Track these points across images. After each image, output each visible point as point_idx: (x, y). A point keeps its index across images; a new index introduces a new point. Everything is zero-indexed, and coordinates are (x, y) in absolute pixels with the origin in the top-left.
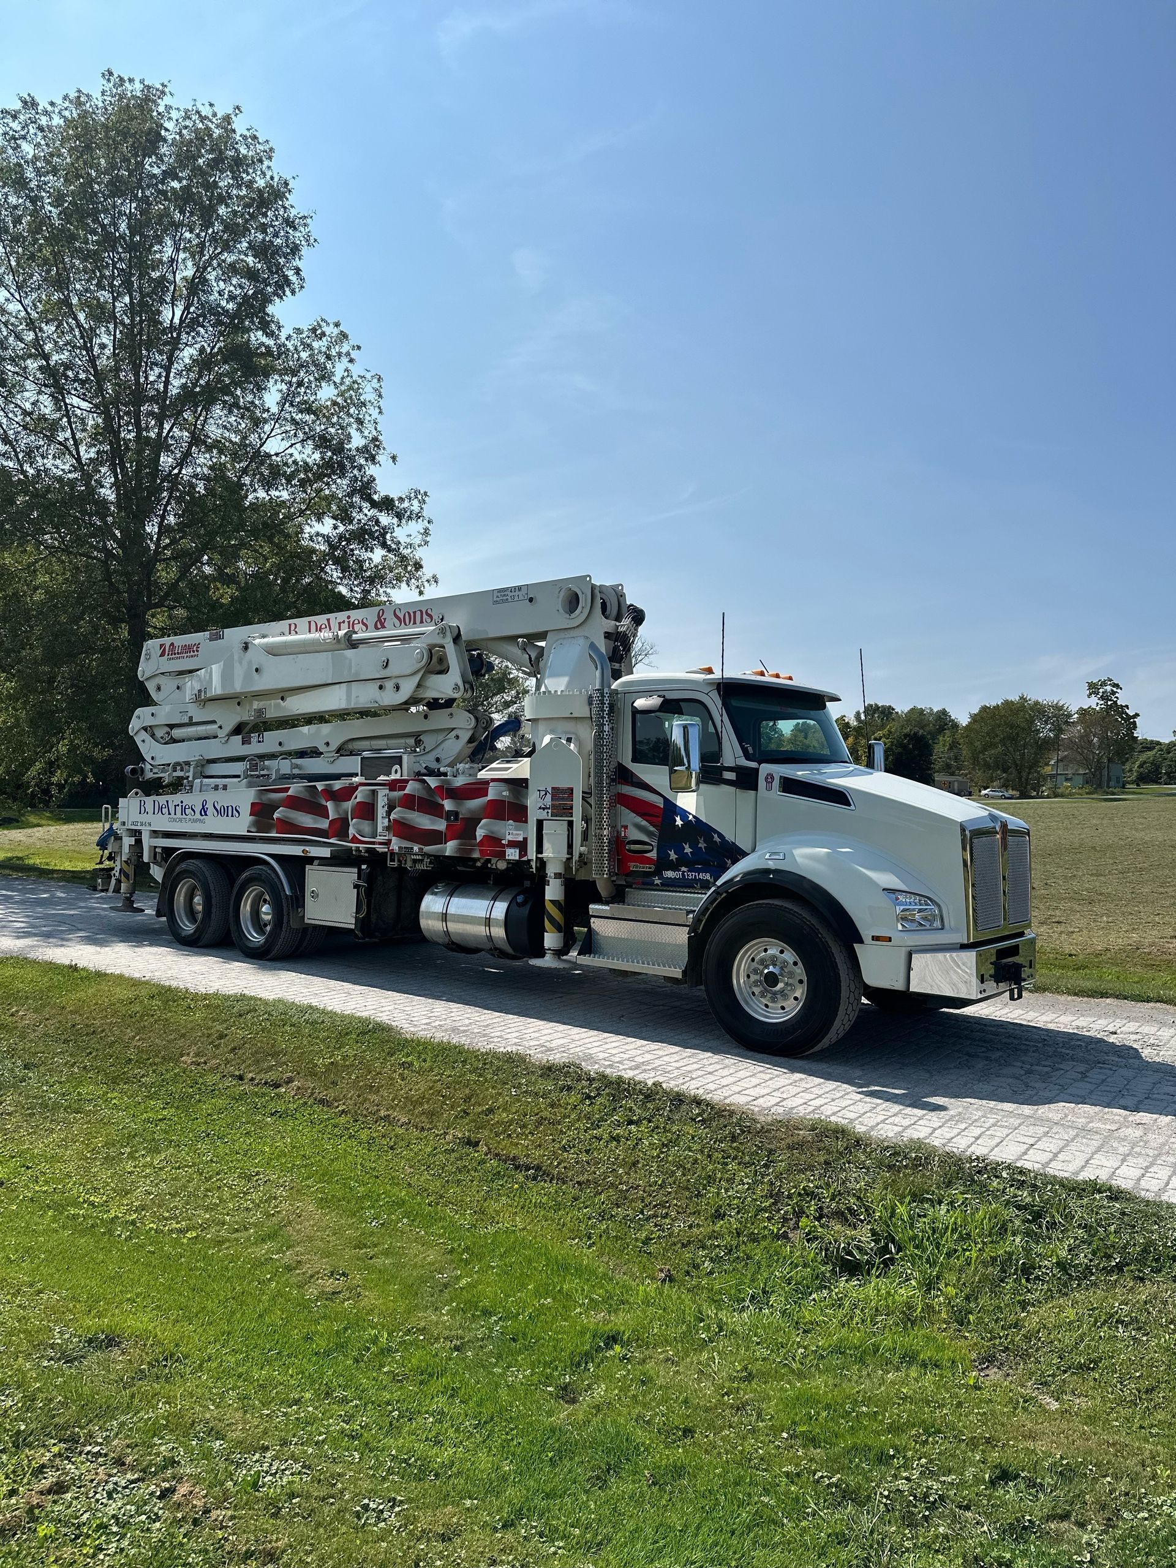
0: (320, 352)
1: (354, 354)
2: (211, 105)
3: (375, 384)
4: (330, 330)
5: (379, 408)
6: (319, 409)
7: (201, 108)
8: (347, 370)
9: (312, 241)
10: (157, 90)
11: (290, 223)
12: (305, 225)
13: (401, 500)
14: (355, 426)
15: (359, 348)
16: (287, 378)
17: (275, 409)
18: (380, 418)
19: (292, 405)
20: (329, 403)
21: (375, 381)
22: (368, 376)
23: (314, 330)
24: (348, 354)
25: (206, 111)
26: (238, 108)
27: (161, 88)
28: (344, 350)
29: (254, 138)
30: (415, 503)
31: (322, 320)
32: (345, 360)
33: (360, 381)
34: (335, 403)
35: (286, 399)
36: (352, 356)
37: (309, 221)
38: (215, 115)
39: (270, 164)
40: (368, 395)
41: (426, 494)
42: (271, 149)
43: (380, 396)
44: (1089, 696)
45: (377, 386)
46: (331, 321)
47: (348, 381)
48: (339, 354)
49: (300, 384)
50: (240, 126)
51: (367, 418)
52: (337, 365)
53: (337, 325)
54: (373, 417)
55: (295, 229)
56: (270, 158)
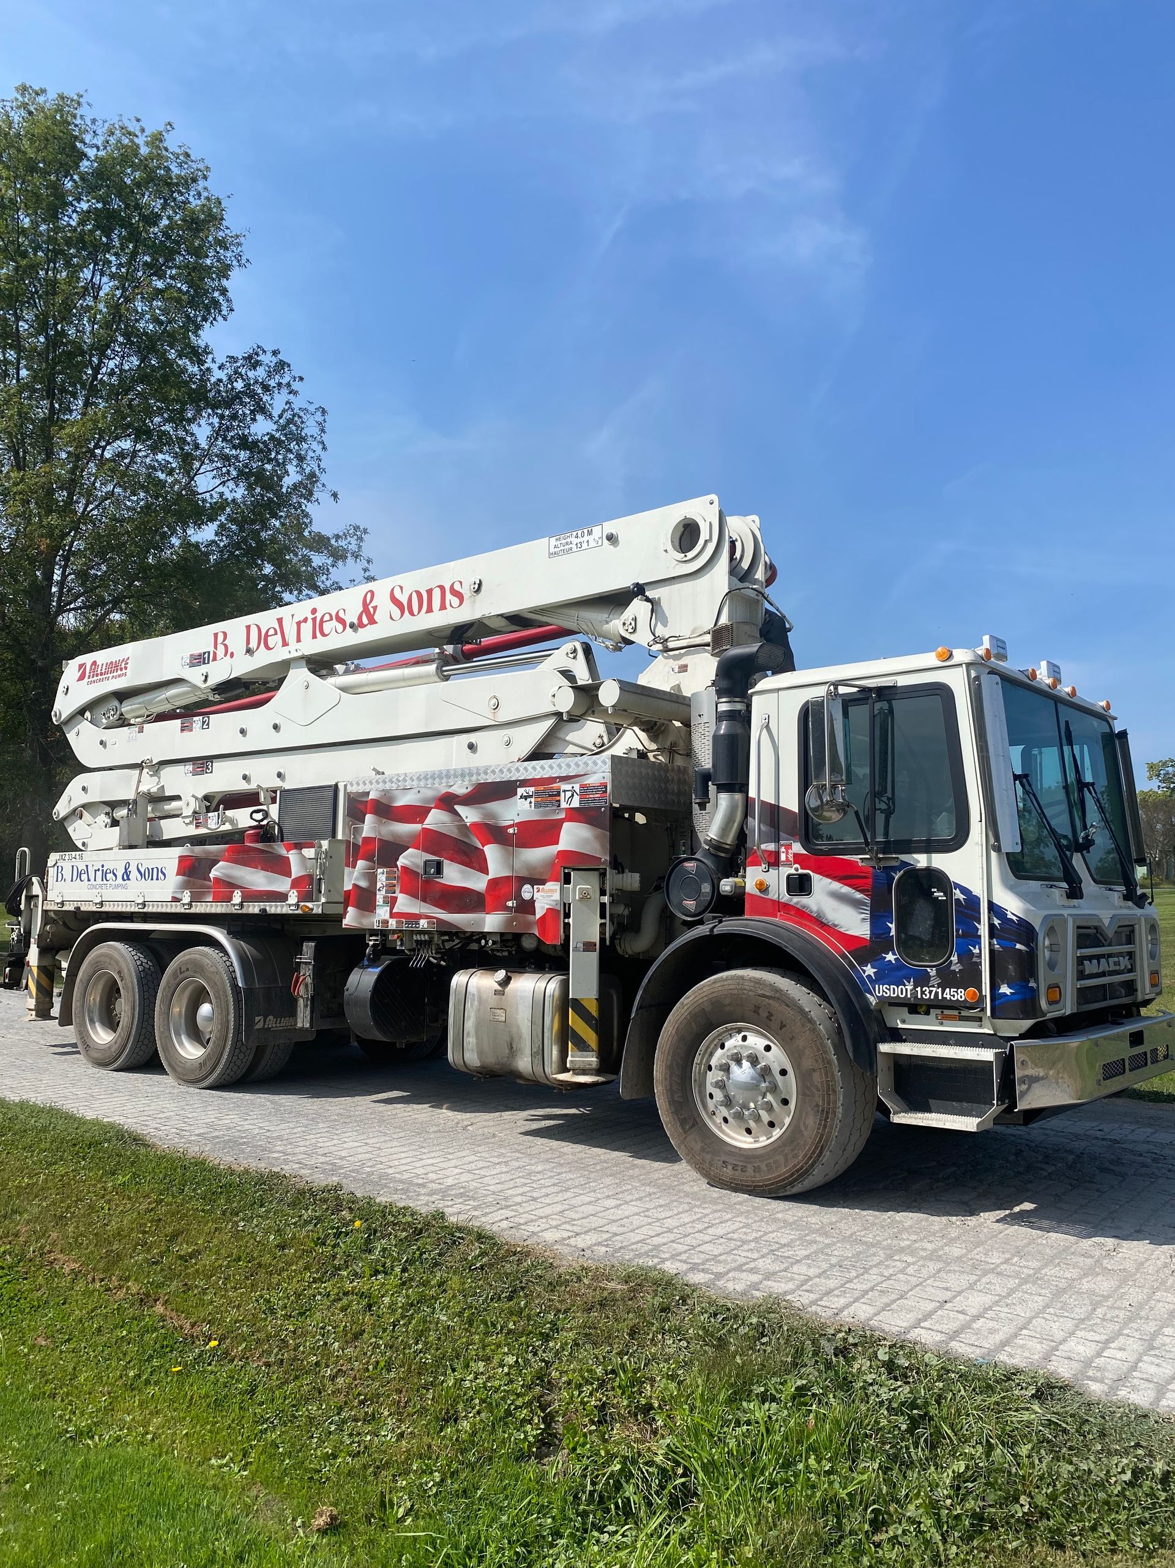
0: (256, 382)
1: (295, 386)
2: (138, 120)
3: (319, 417)
4: (267, 359)
5: (323, 443)
6: (255, 443)
7: (127, 123)
8: (288, 403)
9: (243, 262)
10: (72, 100)
11: (222, 243)
12: (239, 244)
13: (337, 537)
14: (295, 463)
15: (301, 379)
16: (219, 411)
17: (204, 444)
18: (323, 454)
19: (224, 439)
20: (266, 438)
21: (319, 414)
22: (312, 408)
23: (250, 357)
24: (288, 385)
25: (133, 127)
26: (170, 124)
27: (75, 98)
28: (284, 381)
29: (187, 155)
30: (353, 541)
31: (258, 347)
32: (285, 391)
33: (302, 414)
34: (272, 438)
35: (219, 433)
36: (293, 387)
37: (242, 239)
38: (143, 130)
39: (206, 184)
40: (310, 428)
41: (365, 531)
42: (208, 168)
43: (323, 431)
44: (1150, 778)
45: (320, 418)
46: (269, 348)
47: (288, 415)
48: (280, 384)
49: (234, 417)
50: (172, 143)
51: (311, 454)
52: (276, 395)
53: (275, 353)
54: (317, 453)
55: (226, 249)
56: (205, 178)
